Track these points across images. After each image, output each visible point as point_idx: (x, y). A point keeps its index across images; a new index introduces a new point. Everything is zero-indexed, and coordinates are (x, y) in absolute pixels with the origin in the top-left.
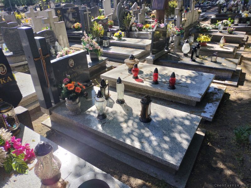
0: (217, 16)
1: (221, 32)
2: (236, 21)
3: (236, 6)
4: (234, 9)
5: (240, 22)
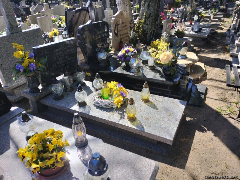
0: (205, 8)
1: (209, 15)
2: (217, 11)
3: (216, 3)
4: (215, 4)
5: (219, 11)
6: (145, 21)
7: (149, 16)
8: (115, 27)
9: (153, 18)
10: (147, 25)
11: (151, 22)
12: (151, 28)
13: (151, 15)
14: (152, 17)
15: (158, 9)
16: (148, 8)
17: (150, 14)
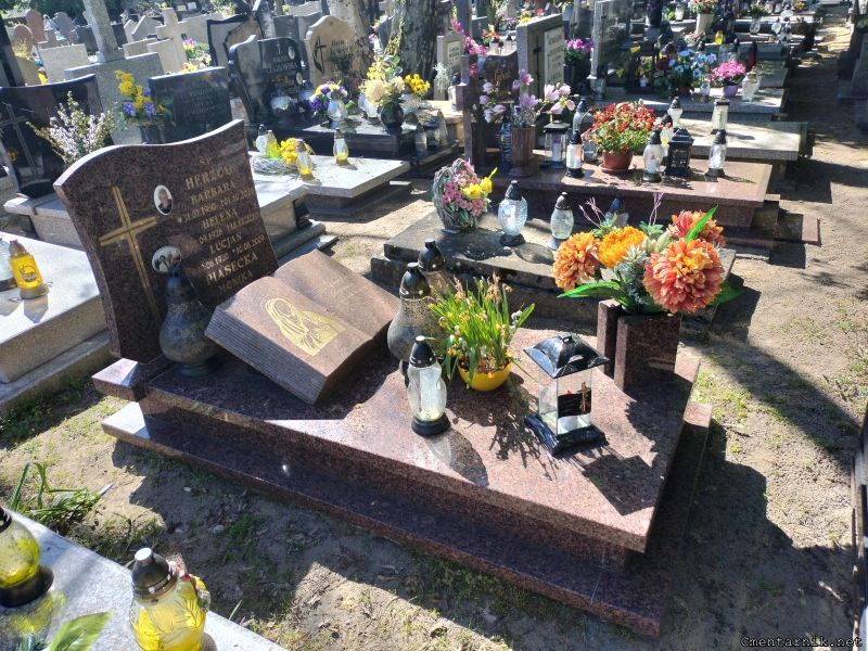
6: (402, 41)
7: (411, 29)
8: (316, 52)
9: (420, 32)
10: (408, 49)
11: (415, 43)
12: (418, 57)
13: (414, 27)
14: (417, 29)
15: (430, 11)
16: (408, 10)
17: (412, 24)
